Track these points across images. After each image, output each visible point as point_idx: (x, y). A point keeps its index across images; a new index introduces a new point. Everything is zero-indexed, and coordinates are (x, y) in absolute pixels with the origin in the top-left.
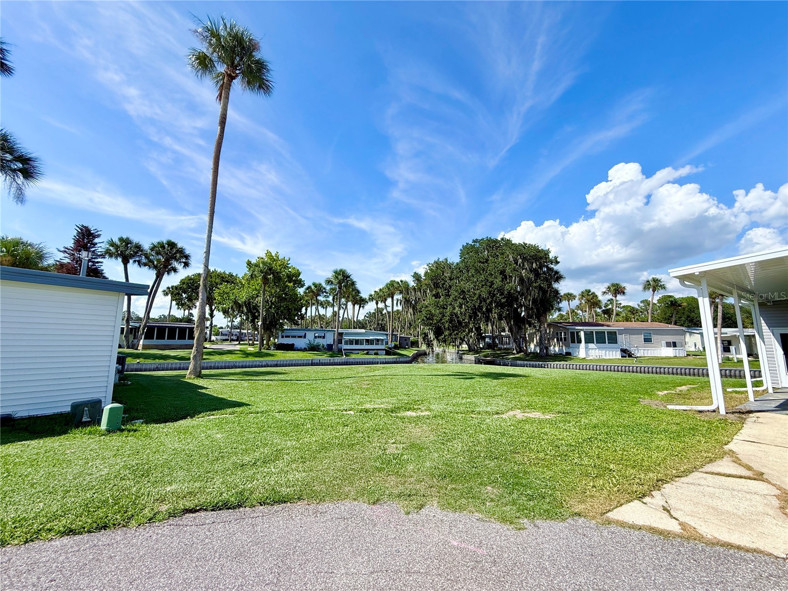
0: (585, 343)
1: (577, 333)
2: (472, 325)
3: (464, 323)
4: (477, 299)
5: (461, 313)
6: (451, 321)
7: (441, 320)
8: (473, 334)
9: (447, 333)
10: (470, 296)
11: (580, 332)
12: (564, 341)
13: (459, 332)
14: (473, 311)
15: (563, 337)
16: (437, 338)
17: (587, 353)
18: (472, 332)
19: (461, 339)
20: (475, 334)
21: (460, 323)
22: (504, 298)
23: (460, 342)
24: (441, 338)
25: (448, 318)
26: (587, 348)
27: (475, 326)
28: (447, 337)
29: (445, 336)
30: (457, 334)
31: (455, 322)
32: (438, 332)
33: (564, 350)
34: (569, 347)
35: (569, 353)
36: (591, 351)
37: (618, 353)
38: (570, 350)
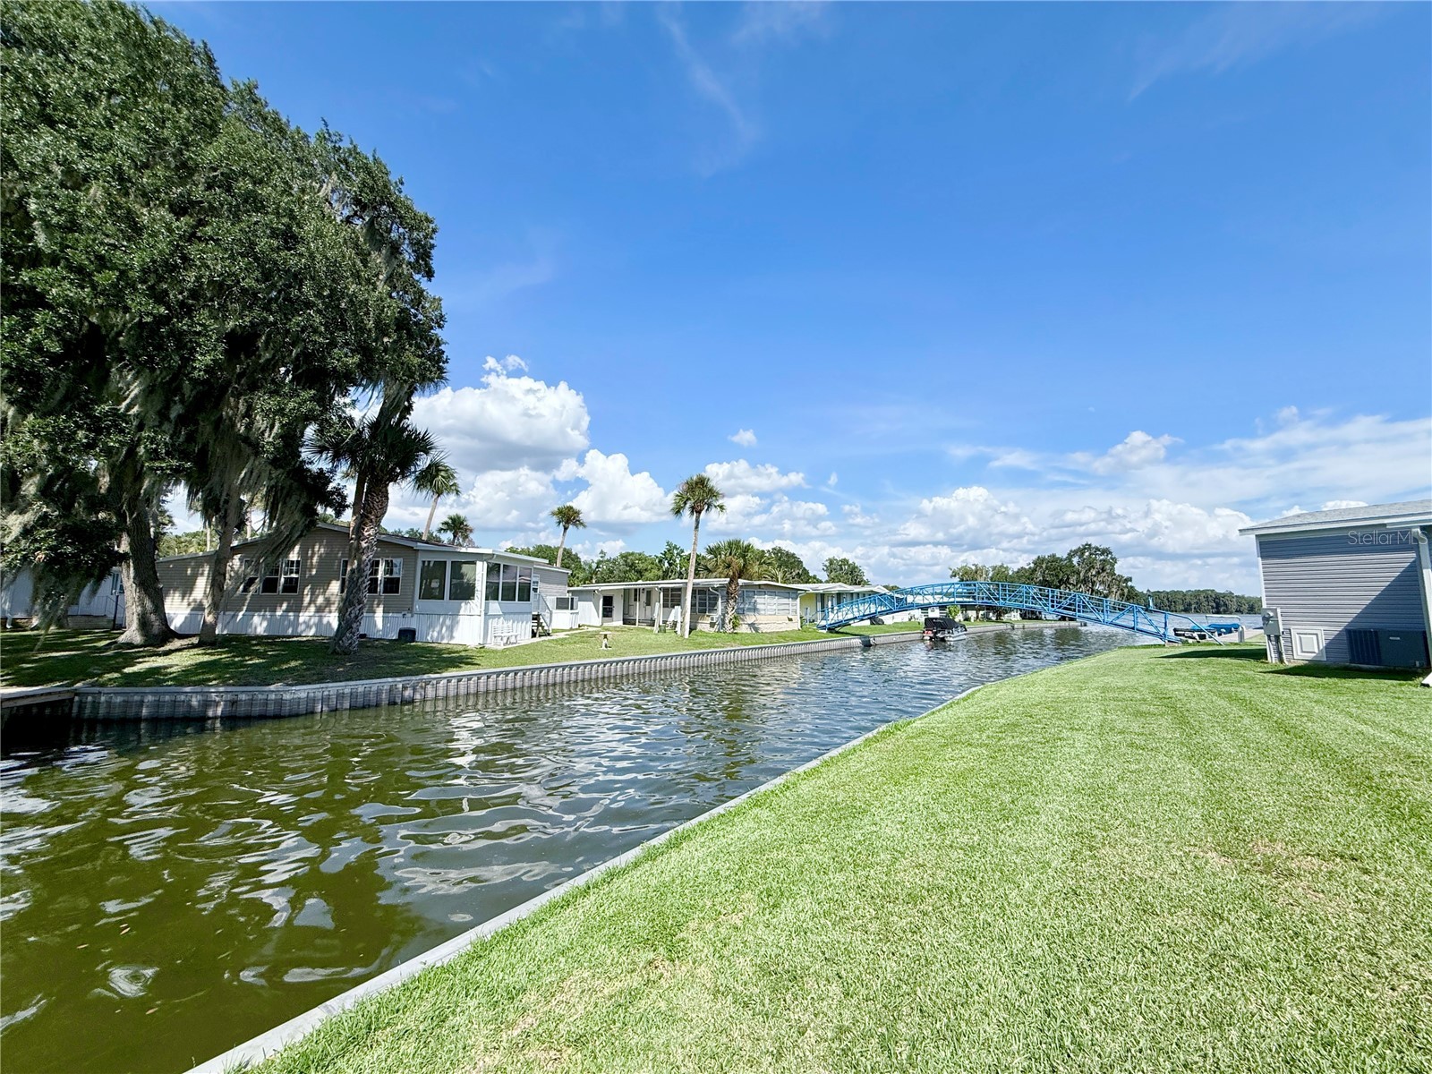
0: (485, 599)
1: (457, 566)
11: (472, 562)
15: (381, 576)
17: (486, 630)
26: (487, 614)
33: (379, 622)
34: (410, 610)
35: (407, 635)
36: (493, 623)
37: (529, 625)
38: (412, 623)
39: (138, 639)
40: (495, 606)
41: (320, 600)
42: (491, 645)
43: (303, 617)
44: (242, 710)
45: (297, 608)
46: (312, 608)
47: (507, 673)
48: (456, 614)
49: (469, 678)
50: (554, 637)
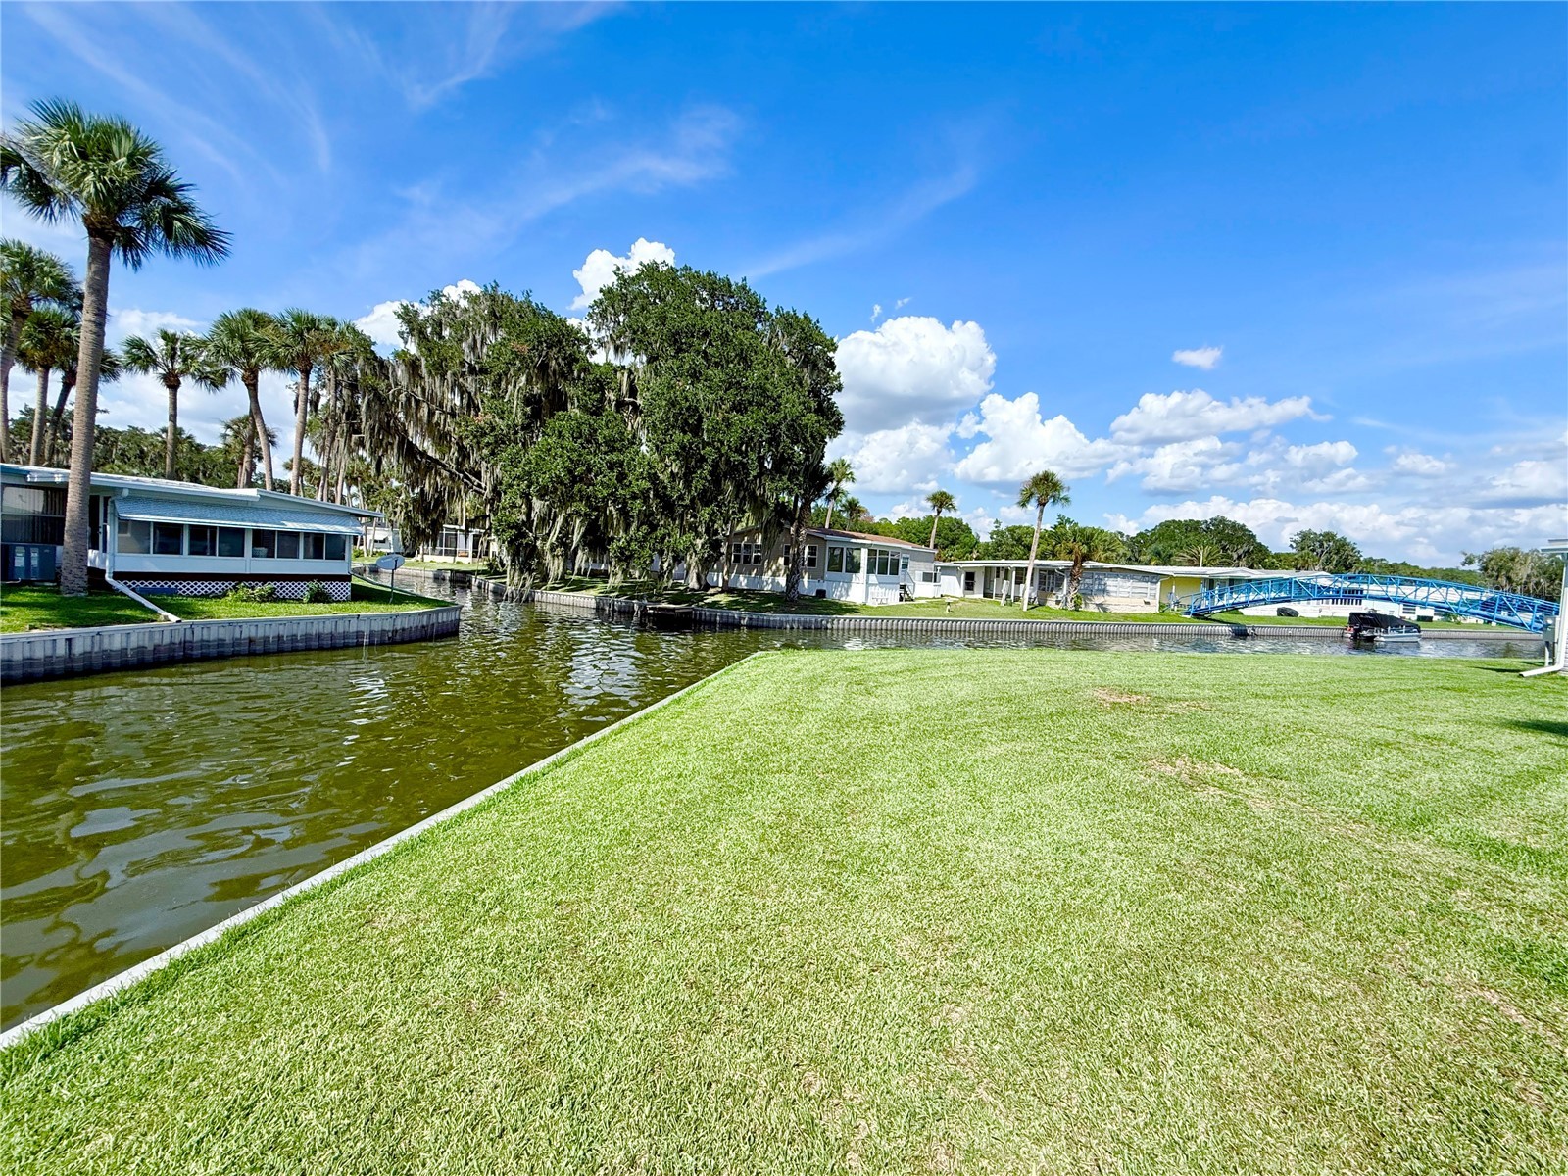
0: (867, 573)
1: (850, 551)
11: (859, 549)
12: (809, 565)
15: (806, 555)
17: (868, 594)
26: (868, 583)
33: (806, 584)
34: (823, 578)
35: (821, 593)
36: (872, 589)
37: (897, 592)
38: (824, 586)
39: (696, 586)
40: (873, 578)
41: (774, 568)
42: (870, 603)
43: (765, 578)
44: (754, 623)
45: (761, 573)
46: (770, 573)
47: (877, 620)
48: (849, 582)
49: (856, 620)
50: (917, 602)
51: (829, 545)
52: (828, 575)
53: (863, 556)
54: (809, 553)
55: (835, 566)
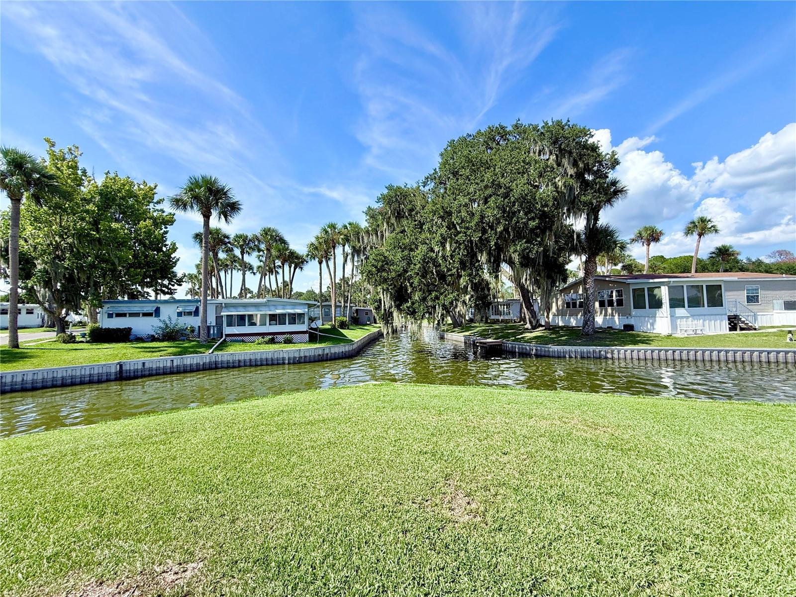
0: (670, 307)
1: (651, 290)
2: (467, 278)
3: (450, 275)
4: (477, 224)
5: (444, 257)
6: (424, 273)
7: (406, 271)
8: (468, 297)
9: (417, 297)
10: (463, 221)
11: (659, 287)
12: (618, 305)
13: (442, 294)
14: (468, 250)
15: (614, 298)
16: (398, 307)
17: (674, 326)
18: (466, 293)
19: (444, 307)
20: (472, 296)
21: (442, 277)
22: (533, 219)
23: (442, 315)
24: (405, 306)
25: (418, 266)
26: (673, 316)
27: (472, 281)
28: (416, 305)
29: (413, 303)
30: (437, 298)
31: (433, 274)
32: (400, 297)
33: (617, 321)
34: (630, 314)
35: (629, 327)
36: (679, 321)
37: (724, 322)
40: (680, 312)
48: (654, 316)
51: (632, 287)
52: (634, 312)
53: (664, 293)
54: (616, 297)
55: (639, 305)
